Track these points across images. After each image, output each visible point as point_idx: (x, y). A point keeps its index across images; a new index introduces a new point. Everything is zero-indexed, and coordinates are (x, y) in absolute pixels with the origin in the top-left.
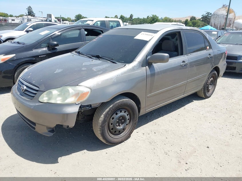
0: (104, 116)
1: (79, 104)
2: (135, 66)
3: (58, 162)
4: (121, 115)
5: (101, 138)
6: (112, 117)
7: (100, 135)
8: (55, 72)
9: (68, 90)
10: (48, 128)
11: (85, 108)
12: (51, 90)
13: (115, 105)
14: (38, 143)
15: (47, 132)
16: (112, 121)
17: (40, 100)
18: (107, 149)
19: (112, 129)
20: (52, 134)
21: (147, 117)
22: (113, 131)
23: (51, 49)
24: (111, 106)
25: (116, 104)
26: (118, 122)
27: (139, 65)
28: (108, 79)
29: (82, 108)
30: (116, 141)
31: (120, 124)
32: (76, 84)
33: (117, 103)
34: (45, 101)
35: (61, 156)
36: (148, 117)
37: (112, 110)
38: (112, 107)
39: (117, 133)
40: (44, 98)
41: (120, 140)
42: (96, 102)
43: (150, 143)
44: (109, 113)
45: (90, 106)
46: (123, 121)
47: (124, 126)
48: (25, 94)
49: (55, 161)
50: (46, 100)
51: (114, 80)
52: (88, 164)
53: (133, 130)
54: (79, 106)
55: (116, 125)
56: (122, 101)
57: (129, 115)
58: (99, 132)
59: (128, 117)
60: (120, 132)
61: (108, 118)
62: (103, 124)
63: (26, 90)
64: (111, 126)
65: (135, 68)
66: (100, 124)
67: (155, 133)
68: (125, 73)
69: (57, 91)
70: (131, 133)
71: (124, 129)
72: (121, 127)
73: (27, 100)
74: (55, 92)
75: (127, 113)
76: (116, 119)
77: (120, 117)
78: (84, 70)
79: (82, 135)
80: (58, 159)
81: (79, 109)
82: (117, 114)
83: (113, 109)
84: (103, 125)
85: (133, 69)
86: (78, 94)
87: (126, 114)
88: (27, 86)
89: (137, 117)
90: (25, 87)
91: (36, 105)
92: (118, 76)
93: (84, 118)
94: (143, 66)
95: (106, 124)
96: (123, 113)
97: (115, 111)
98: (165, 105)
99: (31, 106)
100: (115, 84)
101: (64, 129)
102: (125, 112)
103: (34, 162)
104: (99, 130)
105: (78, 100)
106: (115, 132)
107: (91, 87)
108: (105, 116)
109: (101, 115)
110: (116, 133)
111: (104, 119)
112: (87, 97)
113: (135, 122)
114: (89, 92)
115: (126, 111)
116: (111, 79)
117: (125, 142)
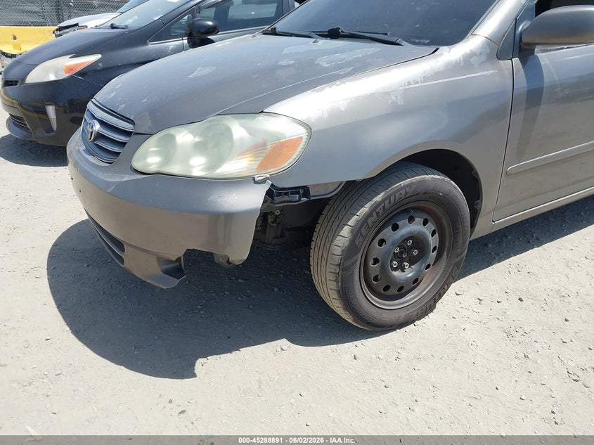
0: (352, 231)
1: (263, 181)
2: (473, 54)
3: (194, 376)
4: (410, 233)
5: (337, 306)
6: (380, 236)
7: (334, 295)
8: (191, 76)
9: (229, 130)
10: (162, 260)
11: (286, 198)
12: (172, 131)
13: (394, 193)
14: (141, 307)
15: (161, 273)
16: (377, 250)
17: (137, 164)
18: (358, 343)
19: (376, 279)
20: (175, 282)
21: (486, 245)
22: (379, 286)
23: (198, 41)
24: (378, 198)
25: (397, 191)
26: (395, 256)
27: (488, 51)
28: (373, 95)
29: (276, 198)
30: (387, 317)
31: (406, 264)
32: (256, 108)
33: (401, 189)
34: (153, 169)
35: (205, 356)
36: (490, 245)
37: (381, 212)
38: (383, 201)
39: (393, 291)
40: (149, 157)
41: (402, 315)
42: (324, 179)
43: (509, 335)
44: (370, 221)
45: (305, 190)
46: (415, 252)
47: (419, 272)
48: (97, 150)
49: (185, 371)
50: (155, 163)
51: (394, 98)
52: (292, 391)
53: (446, 287)
54: (266, 187)
55: (392, 266)
56: (420, 182)
57: (436, 235)
58: (332, 285)
59: (433, 241)
60: (402, 291)
61: (364, 238)
62: (345, 260)
63: (99, 136)
64: (374, 269)
65: (471, 60)
66: (337, 260)
67: (521, 300)
68: (437, 74)
69: (191, 132)
70: (440, 296)
71: (416, 281)
72: (409, 273)
73: (100, 166)
74: (184, 137)
75: (431, 226)
76: (393, 244)
77: (407, 239)
78: (288, 66)
79: (276, 289)
80: (194, 365)
81: (265, 201)
82: (395, 228)
83: (384, 207)
84: (348, 263)
85: (467, 63)
86: (264, 145)
87: (427, 230)
88: (102, 123)
89: (464, 243)
90: (97, 127)
91: (124, 179)
92: (409, 83)
93: (282, 236)
94: (501, 55)
95: (356, 261)
96: (416, 227)
97: (391, 216)
98: (543, 211)
99: (108, 184)
100: (398, 113)
101: (219, 265)
102: (425, 223)
103: (122, 368)
104: (331, 277)
105: (262, 166)
106: (387, 288)
107: (309, 119)
108: (356, 232)
109: (340, 227)
110: (388, 293)
111: (352, 242)
112: (294, 156)
113: (457, 260)
114: (301, 138)
115: (429, 218)
116: (386, 94)
117: (417, 323)
